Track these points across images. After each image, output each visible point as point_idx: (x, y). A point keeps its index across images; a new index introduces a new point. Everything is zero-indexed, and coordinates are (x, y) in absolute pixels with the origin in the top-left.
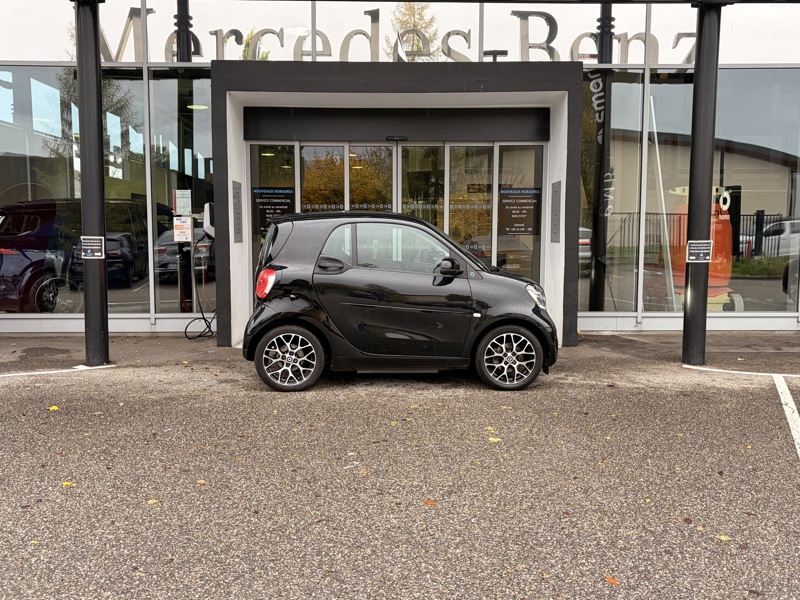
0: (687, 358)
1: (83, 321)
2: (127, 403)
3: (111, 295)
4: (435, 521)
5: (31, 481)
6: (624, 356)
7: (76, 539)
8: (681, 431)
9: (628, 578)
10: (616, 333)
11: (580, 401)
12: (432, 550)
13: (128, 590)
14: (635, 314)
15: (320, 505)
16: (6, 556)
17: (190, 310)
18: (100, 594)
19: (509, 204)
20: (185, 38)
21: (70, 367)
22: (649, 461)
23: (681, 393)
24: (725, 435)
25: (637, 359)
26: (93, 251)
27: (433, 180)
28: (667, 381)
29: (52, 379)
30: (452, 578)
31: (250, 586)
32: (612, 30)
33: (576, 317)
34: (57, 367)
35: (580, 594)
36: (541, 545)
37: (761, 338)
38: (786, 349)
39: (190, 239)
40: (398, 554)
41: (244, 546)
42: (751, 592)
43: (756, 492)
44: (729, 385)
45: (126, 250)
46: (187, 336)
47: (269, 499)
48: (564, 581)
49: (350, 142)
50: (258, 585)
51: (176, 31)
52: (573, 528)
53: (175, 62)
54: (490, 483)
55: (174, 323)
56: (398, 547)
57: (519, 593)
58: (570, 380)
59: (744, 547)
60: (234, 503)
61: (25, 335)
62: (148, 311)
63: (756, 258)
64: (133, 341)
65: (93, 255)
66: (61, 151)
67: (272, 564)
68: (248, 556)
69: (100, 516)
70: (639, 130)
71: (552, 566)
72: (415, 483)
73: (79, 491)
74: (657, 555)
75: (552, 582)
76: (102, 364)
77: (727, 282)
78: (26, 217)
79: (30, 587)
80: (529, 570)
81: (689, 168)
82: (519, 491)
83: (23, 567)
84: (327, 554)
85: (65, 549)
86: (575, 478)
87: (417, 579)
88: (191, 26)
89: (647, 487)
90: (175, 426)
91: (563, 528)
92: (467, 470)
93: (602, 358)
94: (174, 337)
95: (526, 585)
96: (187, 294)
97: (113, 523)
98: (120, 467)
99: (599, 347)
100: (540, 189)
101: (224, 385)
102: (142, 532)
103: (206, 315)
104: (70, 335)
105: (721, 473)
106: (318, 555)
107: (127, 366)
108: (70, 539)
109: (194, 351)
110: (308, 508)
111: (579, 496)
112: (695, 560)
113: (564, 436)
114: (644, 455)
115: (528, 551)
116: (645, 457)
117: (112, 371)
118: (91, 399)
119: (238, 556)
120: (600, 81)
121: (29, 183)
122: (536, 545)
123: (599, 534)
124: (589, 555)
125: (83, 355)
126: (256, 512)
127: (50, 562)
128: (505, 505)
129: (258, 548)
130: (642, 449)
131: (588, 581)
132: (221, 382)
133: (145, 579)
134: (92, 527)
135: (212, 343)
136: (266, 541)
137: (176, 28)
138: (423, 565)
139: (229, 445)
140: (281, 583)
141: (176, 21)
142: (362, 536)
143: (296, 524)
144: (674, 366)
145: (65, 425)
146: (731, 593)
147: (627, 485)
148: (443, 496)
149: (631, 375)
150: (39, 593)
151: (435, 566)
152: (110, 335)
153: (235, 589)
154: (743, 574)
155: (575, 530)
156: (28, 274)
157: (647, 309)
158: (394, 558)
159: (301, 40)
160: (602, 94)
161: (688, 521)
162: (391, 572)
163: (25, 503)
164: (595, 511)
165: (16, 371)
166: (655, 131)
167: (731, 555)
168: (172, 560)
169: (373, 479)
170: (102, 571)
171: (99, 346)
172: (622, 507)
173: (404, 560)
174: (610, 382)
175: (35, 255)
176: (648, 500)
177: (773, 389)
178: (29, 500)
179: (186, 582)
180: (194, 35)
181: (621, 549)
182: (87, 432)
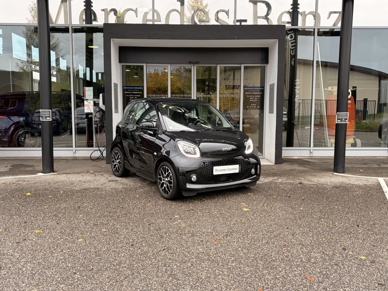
0: (336, 170)
1: (41, 151)
2: (64, 192)
3: (55, 138)
4: (221, 249)
5: (20, 230)
6: (305, 169)
7: (45, 259)
8: (336, 205)
9: (318, 277)
10: (300, 158)
11: (286, 191)
12: (221, 264)
13: (72, 284)
14: (309, 148)
15: (163, 242)
16: (10, 267)
17: (92, 146)
18: (58, 286)
19: (249, 95)
20: (89, 13)
21: (35, 174)
22: (322, 220)
23: (335, 187)
24: (358, 207)
25: (312, 170)
26: (46, 117)
27: (207, 83)
28: (327, 181)
29: (26, 179)
30: (231, 278)
31: (132, 282)
32: (298, 10)
33: (282, 150)
34: (28, 174)
35: (295, 285)
36: (274, 261)
37: (370, 160)
38: (383, 166)
39: (92, 111)
40: (204, 266)
41: (128, 262)
42: (379, 284)
43: (376, 235)
44: (357, 183)
45: (58, 117)
46: (92, 159)
47: (138, 239)
48: (287, 279)
49: (171, 64)
50: (136, 281)
51: (84, 9)
52: (289, 253)
53: (84, 24)
54: (246, 231)
55: (85, 153)
56: (204, 262)
57: (265, 285)
58: (280, 180)
59: (373, 262)
60: (121, 241)
61: (11, 158)
62: (72, 147)
63: (364, 121)
64: (65, 161)
65: (46, 119)
66: (25, 68)
67: (142, 271)
68: (130, 267)
69: (55, 247)
70: (312, 59)
71: (280, 272)
72: (209, 231)
73: (44, 235)
74: (331, 266)
75: (281, 279)
76: (50, 172)
77: (353, 133)
78: (11, 100)
79: (23, 283)
80: (269, 274)
81: (337, 78)
82: (260, 234)
83: (19, 273)
84: (169, 266)
85: (39, 264)
86: (287, 228)
87: (214, 278)
88: (92, 7)
89: (323, 232)
90: (89, 203)
91: (284, 253)
92: (234, 224)
93: (295, 170)
94: (85, 159)
95: (268, 281)
96: (90, 138)
97: (62, 250)
98: (64, 223)
99: (293, 164)
100: (264, 87)
101: (111, 183)
102: (77, 255)
103: (101, 149)
104: (33, 158)
105: (358, 226)
106: (164, 266)
107: (63, 174)
108: (42, 259)
109: (95, 166)
110: (158, 243)
111: (290, 237)
112: (350, 268)
113: (280, 208)
114: (320, 217)
115: (268, 264)
116: (320, 218)
117: (55, 176)
118: (46, 189)
119: (125, 267)
120: (293, 34)
121: (11, 83)
122: (272, 261)
123: (302, 256)
124: (298, 266)
125: (41, 168)
126: (133, 245)
127: (32, 270)
128: (254, 241)
129: (135, 263)
130: (319, 214)
131: (299, 279)
132: (110, 181)
133: (80, 278)
134: (52, 253)
135: (104, 162)
136: (138, 259)
137: (85, 8)
138: (217, 271)
139: (116, 212)
140: (148, 280)
141: (85, 4)
142: (186, 257)
143: (152, 251)
144: (330, 174)
145: (35, 203)
146: (369, 285)
147: (313, 232)
148: (223, 237)
149: (310, 178)
150: (28, 286)
151: (223, 272)
152: (54, 158)
153: (125, 283)
154: (374, 275)
155: (290, 254)
156: (12, 128)
157: (315, 146)
158: (202, 268)
159: (146, 14)
160: (294, 41)
161: (344, 249)
162: (201, 275)
163: (18, 241)
164: (299, 244)
165: (8, 176)
166: (320, 60)
167: (367, 266)
168: (93, 269)
169: (188, 228)
170: (58, 275)
171: (49, 163)
172: (311, 242)
173: (207, 269)
174: (300, 181)
175: (16, 119)
176: (324, 239)
177: (379, 185)
178: (19, 239)
179: (101, 280)
180: (93, 11)
181: (313, 263)
182: (46, 206)
